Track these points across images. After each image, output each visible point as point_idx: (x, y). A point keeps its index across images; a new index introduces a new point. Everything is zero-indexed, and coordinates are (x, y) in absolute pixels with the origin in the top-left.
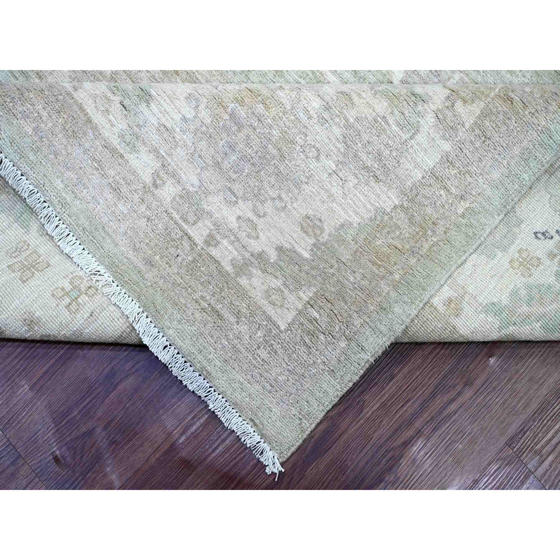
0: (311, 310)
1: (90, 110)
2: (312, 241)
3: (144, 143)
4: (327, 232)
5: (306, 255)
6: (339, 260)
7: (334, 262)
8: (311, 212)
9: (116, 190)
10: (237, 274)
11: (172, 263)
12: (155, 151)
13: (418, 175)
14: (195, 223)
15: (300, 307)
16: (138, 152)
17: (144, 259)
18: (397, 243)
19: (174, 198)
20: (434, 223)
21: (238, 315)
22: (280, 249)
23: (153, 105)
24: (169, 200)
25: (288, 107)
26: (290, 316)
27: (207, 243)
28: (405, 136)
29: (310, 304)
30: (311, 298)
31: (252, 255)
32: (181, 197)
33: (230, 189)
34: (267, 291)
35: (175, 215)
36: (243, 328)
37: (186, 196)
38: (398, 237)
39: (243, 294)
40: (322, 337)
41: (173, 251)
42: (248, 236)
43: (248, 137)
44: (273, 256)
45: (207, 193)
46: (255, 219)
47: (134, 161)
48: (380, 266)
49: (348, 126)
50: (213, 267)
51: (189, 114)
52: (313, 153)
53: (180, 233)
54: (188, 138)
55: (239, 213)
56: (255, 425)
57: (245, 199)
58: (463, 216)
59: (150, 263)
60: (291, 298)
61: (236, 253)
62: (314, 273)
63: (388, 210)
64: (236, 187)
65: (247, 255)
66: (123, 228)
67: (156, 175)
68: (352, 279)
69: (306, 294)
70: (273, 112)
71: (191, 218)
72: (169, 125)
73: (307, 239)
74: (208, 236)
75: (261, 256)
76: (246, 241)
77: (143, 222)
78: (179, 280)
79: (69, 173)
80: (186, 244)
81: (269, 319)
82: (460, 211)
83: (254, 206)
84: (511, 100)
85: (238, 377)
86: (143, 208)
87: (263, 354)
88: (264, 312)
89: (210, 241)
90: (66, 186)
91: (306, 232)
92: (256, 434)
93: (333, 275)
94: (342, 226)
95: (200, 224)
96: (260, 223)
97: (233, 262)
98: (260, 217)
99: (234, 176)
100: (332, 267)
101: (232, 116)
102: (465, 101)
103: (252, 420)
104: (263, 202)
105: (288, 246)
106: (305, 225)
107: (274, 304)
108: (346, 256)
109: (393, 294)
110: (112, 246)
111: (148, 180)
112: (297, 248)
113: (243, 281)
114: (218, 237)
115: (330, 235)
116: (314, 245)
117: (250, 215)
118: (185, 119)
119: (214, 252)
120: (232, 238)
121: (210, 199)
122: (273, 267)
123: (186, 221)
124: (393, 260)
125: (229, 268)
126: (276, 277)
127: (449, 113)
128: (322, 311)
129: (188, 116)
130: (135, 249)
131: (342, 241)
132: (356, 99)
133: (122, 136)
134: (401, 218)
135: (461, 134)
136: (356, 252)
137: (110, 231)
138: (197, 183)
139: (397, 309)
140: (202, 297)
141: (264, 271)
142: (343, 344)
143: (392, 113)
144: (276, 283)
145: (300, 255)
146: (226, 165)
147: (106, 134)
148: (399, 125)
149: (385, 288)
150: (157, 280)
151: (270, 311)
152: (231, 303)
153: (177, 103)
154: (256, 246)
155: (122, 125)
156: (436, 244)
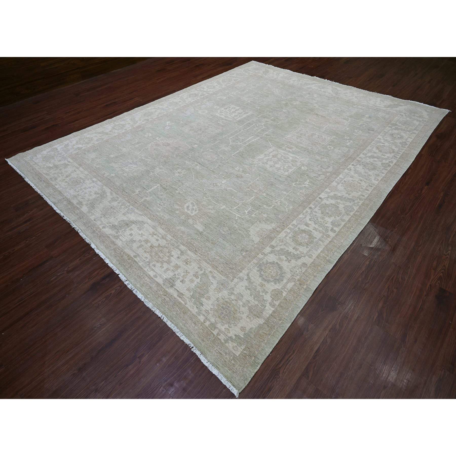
0: (244, 351)
1: (189, 308)
2: (244, 333)
3: (201, 314)
4: (247, 330)
5: (242, 336)
6: (251, 337)
7: (249, 338)
8: (243, 326)
9: (195, 324)
10: (225, 343)
11: (209, 340)
12: (204, 315)
13: (268, 316)
14: (214, 330)
15: (242, 351)
16: (200, 315)
17: (202, 339)
18: (265, 332)
19: (209, 325)
20: (274, 326)
21: (226, 353)
22: (235, 335)
23: (204, 306)
24: (208, 325)
25: (235, 304)
26: (239, 353)
27: (217, 335)
28: (263, 308)
29: (244, 350)
30: (244, 348)
31: (229, 337)
32: (210, 324)
33: (222, 322)
34: (233, 347)
35: (209, 328)
36: (227, 356)
37: (212, 324)
38: (265, 330)
39: (227, 348)
40: (247, 357)
41: (209, 337)
42: (228, 332)
43: (226, 311)
44: (234, 337)
45: (217, 323)
46: (229, 328)
47: (199, 317)
48: (261, 339)
49: (249, 307)
50: (219, 341)
51: (212, 307)
52: (242, 313)
53: (210, 333)
54: (212, 312)
55: (225, 327)
56: (231, 382)
57: (226, 324)
58: (281, 324)
59: (203, 340)
60: (239, 348)
61: (225, 337)
62: (245, 341)
63: (262, 324)
64: (224, 321)
65: (227, 337)
66: (196, 332)
67: (204, 320)
68: (254, 342)
69: (243, 347)
70: (232, 305)
71: (213, 329)
72: (207, 310)
73: (242, 332)
74: (218, 333)
75: (231, 337)
76: (227, 334)
77: (201, 331)
78: (211, 345)
79: (184, 321)
80: (212, 335)
81: (234, 354)
82: (280, 323)
83: (228, 325)
84: (287, 300)
85: (226, 368)
86: (201, 327)
87: (233, 362)
88: (233, 352)
89: (218, 334)
90: (183, 324)
91: (242, 331)
92: (232, 385)
93: (249, 341)
94: (251, 328)
95: (215, 330)
96: (230, 329)
97: (224, 340)
98: (230, 328)
99: (223, 319)
100: (249, 339)
101: (222, 307)
102: (276, 301)
103: (230, 381)
104: (231, 324)
105: (237, 334)
106: (241, 329)
107: (235, 350)
108: (252, 336)
109: (265, 346)
110: (193, 337)
111: (202, 321)
112: (240, 335)
113: (227, 344)
114: (220, 333)
115: (248, 331)
116: (244, 334)
117: (228, 327)
118: (211, 308)
119: (219, 337)
120: (224, 333)
121: (218, 324)
122: (234, 340)
123: (212, 329)
124: (264, 337)
125: (223, 341)
126: (235, 343)
127: (273, 303)
128: (247, 351)
129: (212, 308)
130: (199, 337)
131: (251, 332)
132: (250, 302)
133: (196, 312)
134: (266, 326)
135: (276, 307)
136: (255, 335)
137: (193, 333)
138: (214, 321)
139: (267, 349)
140: (217, 350)
141: (232, 341)
142: (253, 358)
143: (259, 304)
144: (235, 344)
145: (241, 337)
146: (221, 317)
147: (193, 312)
148: (261, 306)
149: (263, 344)
150: (205, 345)
151: (234, 352)
152: (224, 351)
153: (209, 305)
154: (229, 335)
155: (197, 310)
156: (275, 332)
